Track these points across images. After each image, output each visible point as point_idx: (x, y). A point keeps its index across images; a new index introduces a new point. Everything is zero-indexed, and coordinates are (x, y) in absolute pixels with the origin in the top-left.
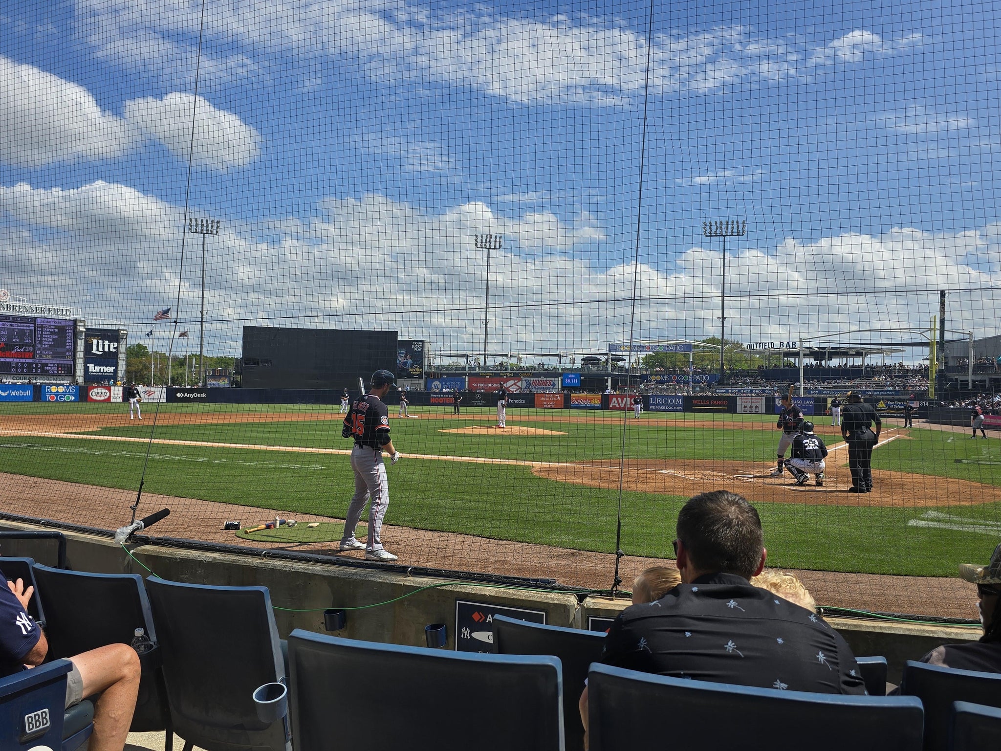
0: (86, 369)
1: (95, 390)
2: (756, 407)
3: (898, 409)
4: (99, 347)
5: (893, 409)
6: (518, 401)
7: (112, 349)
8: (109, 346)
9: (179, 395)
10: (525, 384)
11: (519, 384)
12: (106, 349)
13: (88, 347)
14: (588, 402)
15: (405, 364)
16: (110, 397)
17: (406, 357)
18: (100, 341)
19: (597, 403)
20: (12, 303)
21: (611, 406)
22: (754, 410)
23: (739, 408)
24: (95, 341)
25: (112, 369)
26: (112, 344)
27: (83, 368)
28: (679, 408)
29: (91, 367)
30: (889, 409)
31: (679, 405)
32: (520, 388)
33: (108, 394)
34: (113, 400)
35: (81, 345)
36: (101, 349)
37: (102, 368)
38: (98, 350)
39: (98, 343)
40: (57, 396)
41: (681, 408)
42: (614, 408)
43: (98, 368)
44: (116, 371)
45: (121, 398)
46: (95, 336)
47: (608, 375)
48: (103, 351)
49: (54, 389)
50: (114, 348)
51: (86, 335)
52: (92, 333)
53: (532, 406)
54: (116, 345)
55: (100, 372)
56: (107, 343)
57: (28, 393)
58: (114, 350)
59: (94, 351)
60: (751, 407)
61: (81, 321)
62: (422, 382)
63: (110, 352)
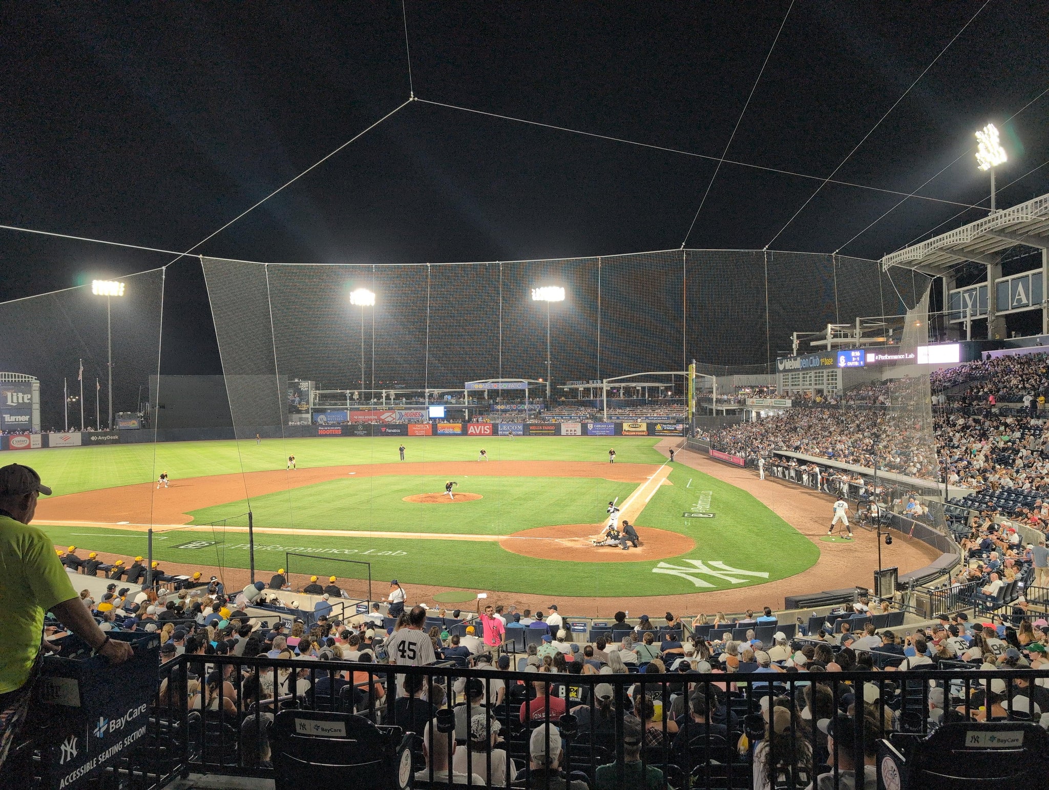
1: (15, 438)
2: (575, 431)
3: (669, 430)
4: (13, 399)
5: (666, 430)
6: (394, 431)
7: (26, 401)
8: (23, 398)
9: (93, 438)
10: (398, 416)
11: (394, 416)
12: (20, 401)
13: (3, 399)
14: (451, 430)
15: (293, 401)
16: (30, 443)
17: (294, 395)
18: (15, 394)
19: (458, 431)
21: (469, 432)
22: (573, 432)
23: (563, 432)
24: (9, 394)
25: (27, 418)
26: (25, 396)
28: (520, 433)
29: (8, 418)
30: (664, 430)
31: (520, 430)
32: (394, 419)
33: (28, 441)
34: (32, 446)
36: (15, 400)
37: (17, 417)
38: (12, 402)
39: (12, 395)
41: (522, 433)
42: (472, 434)
43: (13, 418)
44: (31, 420)
45: (40, 444)
46: (8, 390)
47: (465, 408)
48: (18, 403)
50: (28, 399)
53: (407, 435)
54: (29, 396)
55: (16, 421)
56: (20, 395)
58: (28, 401)
59: (9, 403)
60: (571, 431)
62: (309, 416)
63: (24, 403)
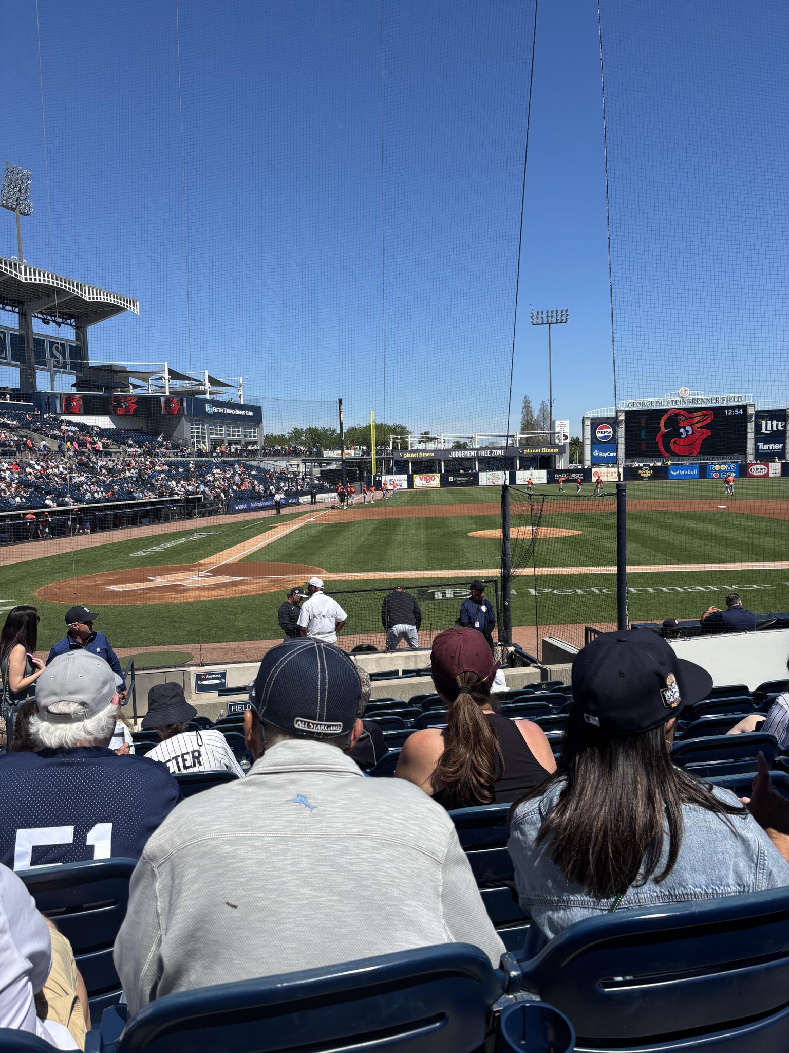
0: (756, 448)
1: (755, 467)
4: (767, 427)
7: (780, 428)
8: (777, 425)
12: (775, 428)
13: (758, 427)
16: (768, 473)
18: (769, 422)
20: (692, 397)
24: (764, 422)
25: (780, 446)
26: (780, 423)
27: (753, 447)
29: (761, 446)
34: (771, 475)
35: (751, 427)
36: (769, 428)
37: (771, 446)
38: (767, 430)
39: (767, 423)
40: (720, 473)
43: (766, 447)
46: (763, 418)
48: (772, 430)
49: (717, 467)
50: (782, 427)
51: (756, 418)
52: (762, 415)
54: (784, 423)
55: (769, 449)
56: (775, 422)
57: (695, 472)
58: (782, 429)
59: (764, 431)
61: (751, 405)
63: (778, 430)
